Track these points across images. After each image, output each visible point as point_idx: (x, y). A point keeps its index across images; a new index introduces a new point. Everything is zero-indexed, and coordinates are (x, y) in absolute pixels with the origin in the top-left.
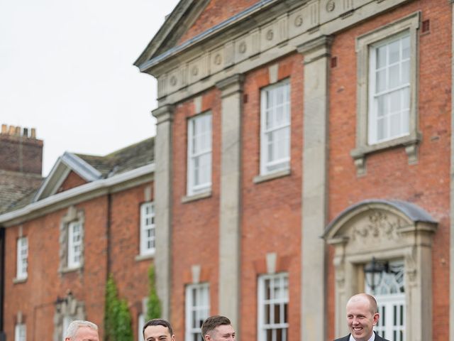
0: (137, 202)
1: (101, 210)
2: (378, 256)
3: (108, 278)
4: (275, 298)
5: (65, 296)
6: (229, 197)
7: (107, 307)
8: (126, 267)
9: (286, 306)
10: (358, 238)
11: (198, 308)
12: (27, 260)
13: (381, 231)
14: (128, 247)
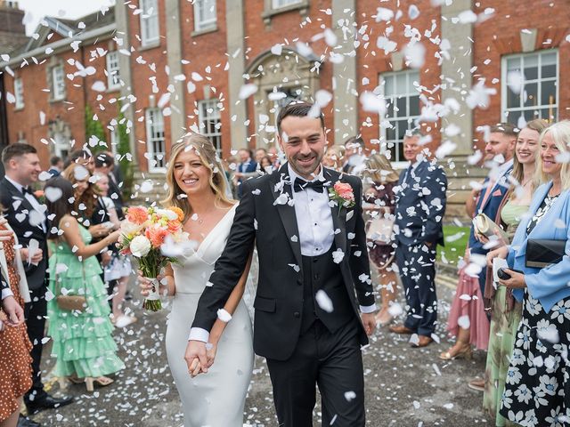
3: (85, 105)
4: (211, 116)
5: (54, 119)
6: (174, 47)
7: (87, 126)
9: (219, 121)
11: (155, 125)
12: (22, 95)
13: (286, 69)
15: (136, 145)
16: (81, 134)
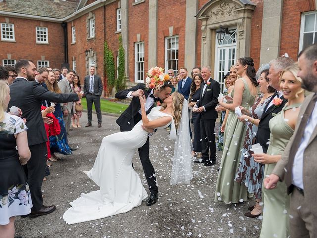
0: (115, 9)
1: (101, 13)
2: (223, 24)
3: (105, 41)
4: (173, 47)
5: (89, 49)
7: (104, 53)
8: (111, 36)
9: (177, 50)
10: (213, 16)
11: (140, 53)
12: (75, 36)
13: (226, 12)
14: (112, 28)
15: (128, 65)
16: (101, 58)
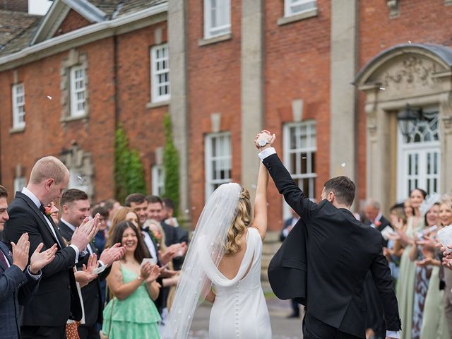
0: (146, 45)
1: (107, 53)
2: (411, 102)
3: (117, 127)
4: (302, 147)
5: (70, 148)
6: (251, 40)
7: (117, 159)
8: (136, 115)
9: (313, 155)
10: (391, 84)
11: (218, 158)
12: (23, 108)
13: (416, 77)
14: (138, 94)
15: (189, 189)
16: (107, 171)
